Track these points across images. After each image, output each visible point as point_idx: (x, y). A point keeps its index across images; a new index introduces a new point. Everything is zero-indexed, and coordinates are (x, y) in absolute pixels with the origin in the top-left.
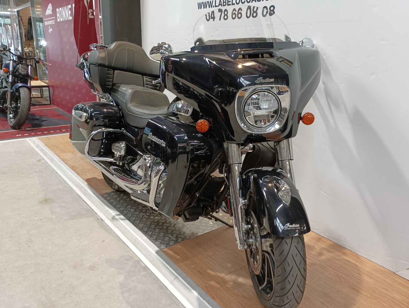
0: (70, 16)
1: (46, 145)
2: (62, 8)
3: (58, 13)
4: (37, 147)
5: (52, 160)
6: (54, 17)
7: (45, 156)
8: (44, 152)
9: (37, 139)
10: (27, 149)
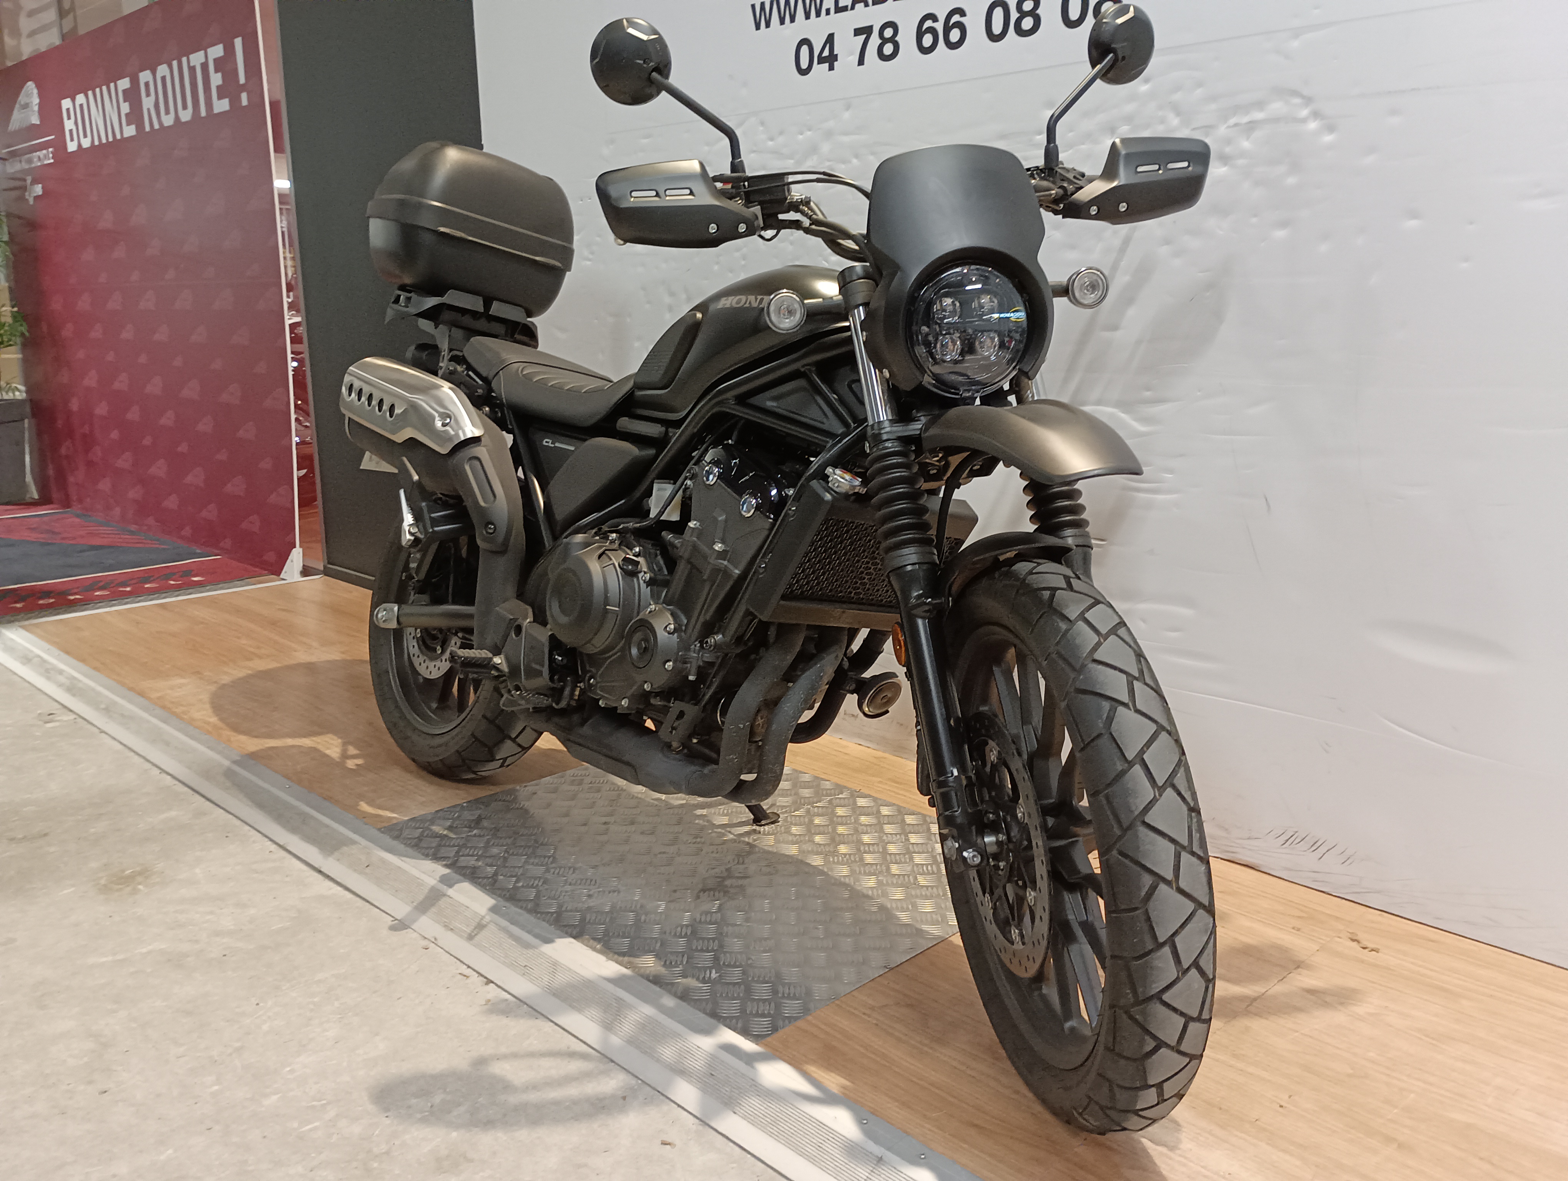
0: (128, 124)
1: (67, 653)
2: (90, 93)
3: (69, 118)
4: (24, 664)
5: (108, 710)
6: (53, 137)
7: (74, 695)
8: (62, 679)
9: (17, 630)
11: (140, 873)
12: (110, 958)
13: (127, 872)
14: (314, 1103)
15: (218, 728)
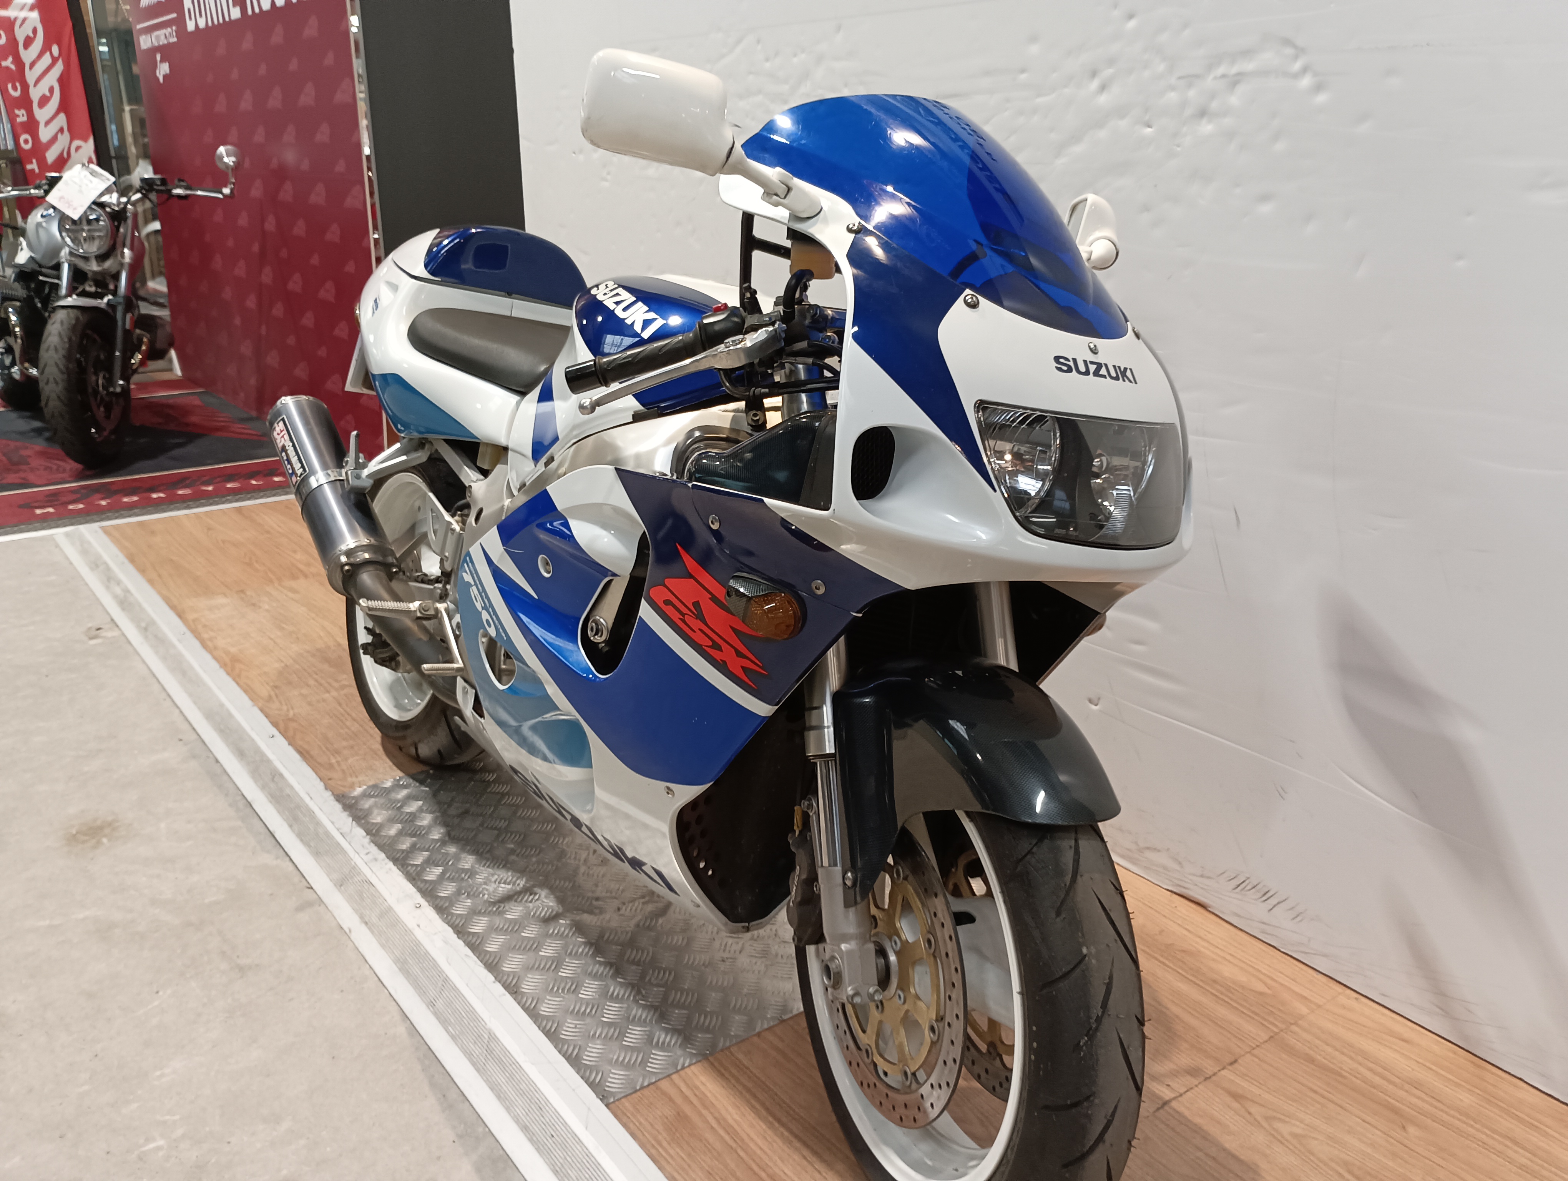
1: (132, 561)
4: (92, 569)
6: (175, 15)
8: (118, 590)
9: (96, 532)
10: (53, 578)
11: (110, 824)
12: (47, 922)
13: (99, 823)
14: (168, 1117)
15: (235, 660)
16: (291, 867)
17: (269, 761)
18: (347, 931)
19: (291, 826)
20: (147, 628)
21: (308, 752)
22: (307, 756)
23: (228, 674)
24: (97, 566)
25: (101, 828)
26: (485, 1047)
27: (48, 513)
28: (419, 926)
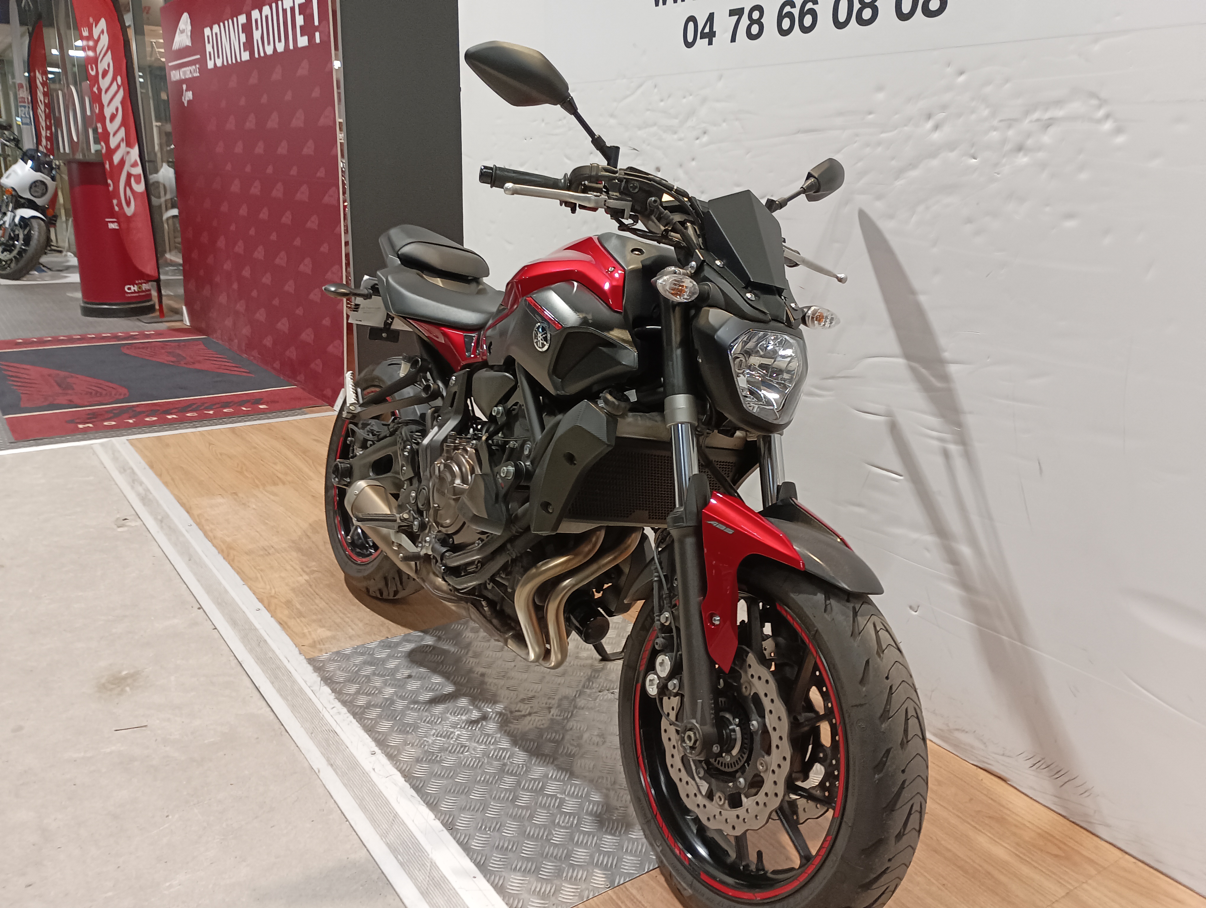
0: (244, 51)
2: (221, 24)
3: (209, 42)
4: (120, 473)
6: (198, 56)
7: (144, 504)
8: (140, 489)
9: (125, 443)
10: (91, 478)
11: (132, 676)
13: (123, 674)
15: (230, 547)
16: (272, 716)
17: (256, 629)
18: (317, 771)
19: (272, 683)
20: (163, 520)
21: (286, 623)
22: (286, 626)
23: (224, 558)
24: (125, 470)
25: (125, 678)
26: (428, 874)
27: (89, 427)
28: (374, 769)
